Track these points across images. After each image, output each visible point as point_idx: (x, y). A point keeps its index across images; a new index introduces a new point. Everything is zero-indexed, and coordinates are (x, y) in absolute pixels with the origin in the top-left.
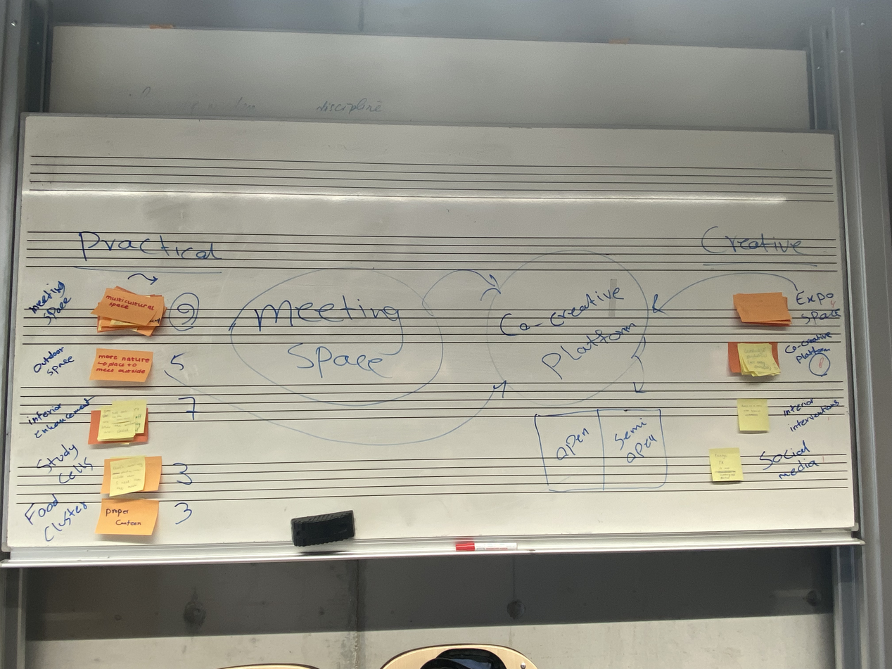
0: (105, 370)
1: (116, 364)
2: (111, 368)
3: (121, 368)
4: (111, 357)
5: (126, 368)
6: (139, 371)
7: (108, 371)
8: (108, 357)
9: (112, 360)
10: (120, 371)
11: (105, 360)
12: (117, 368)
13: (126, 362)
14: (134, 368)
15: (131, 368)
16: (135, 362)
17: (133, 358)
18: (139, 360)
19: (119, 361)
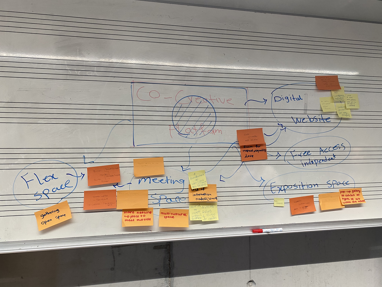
0: (129, 220)
1: (134, 216)
2: (132, 218)
3: (138, 218)
5: (140, 218)
6: (148, 219)
7: (131, 220)
10: (138, 220)
12: (136, 219)
14: (145, 218)
15: (143, 218)
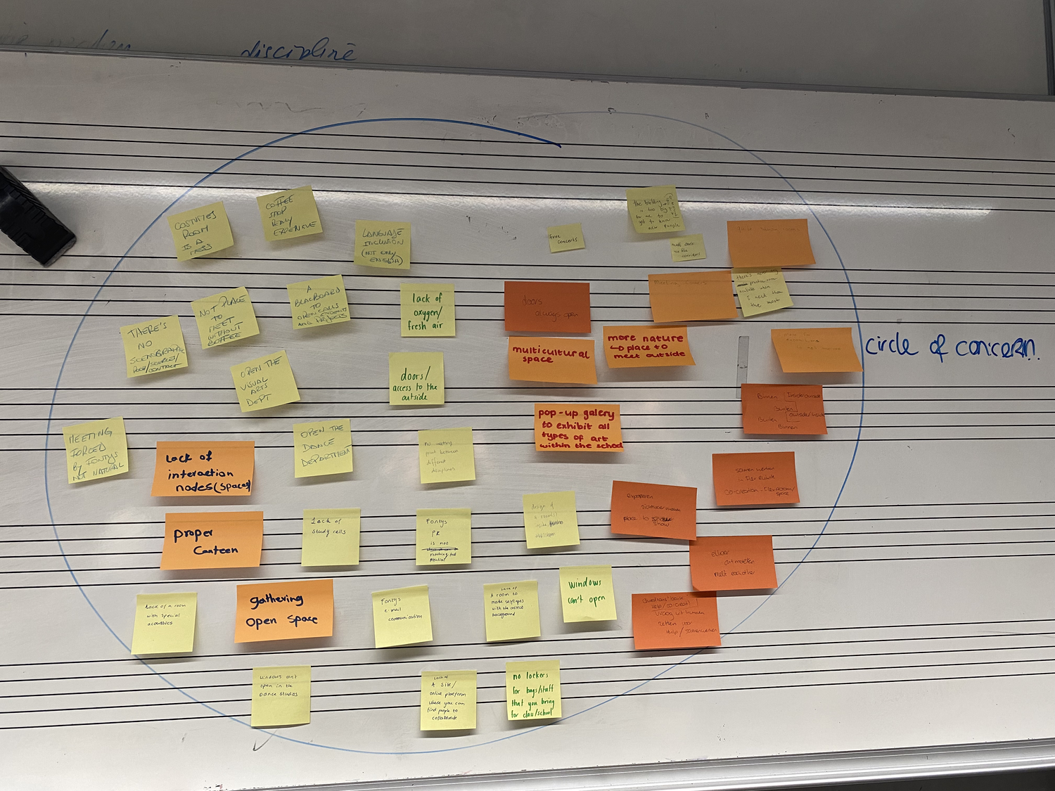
0: (625, 357)
1: (638, 348)
2: (633, 352)
3: (648, 352)
4: (626, 338)
5: (655, 352)
7: (631, 357)
8: (621, 338)
9: (629, 343)
10: (649, 356)
11: (617, 343)
12: (642, 353)
13: (651, 344)
16: (662, 342)
17: (658, 337)
18: (668, 339)
19: (639, 342)
